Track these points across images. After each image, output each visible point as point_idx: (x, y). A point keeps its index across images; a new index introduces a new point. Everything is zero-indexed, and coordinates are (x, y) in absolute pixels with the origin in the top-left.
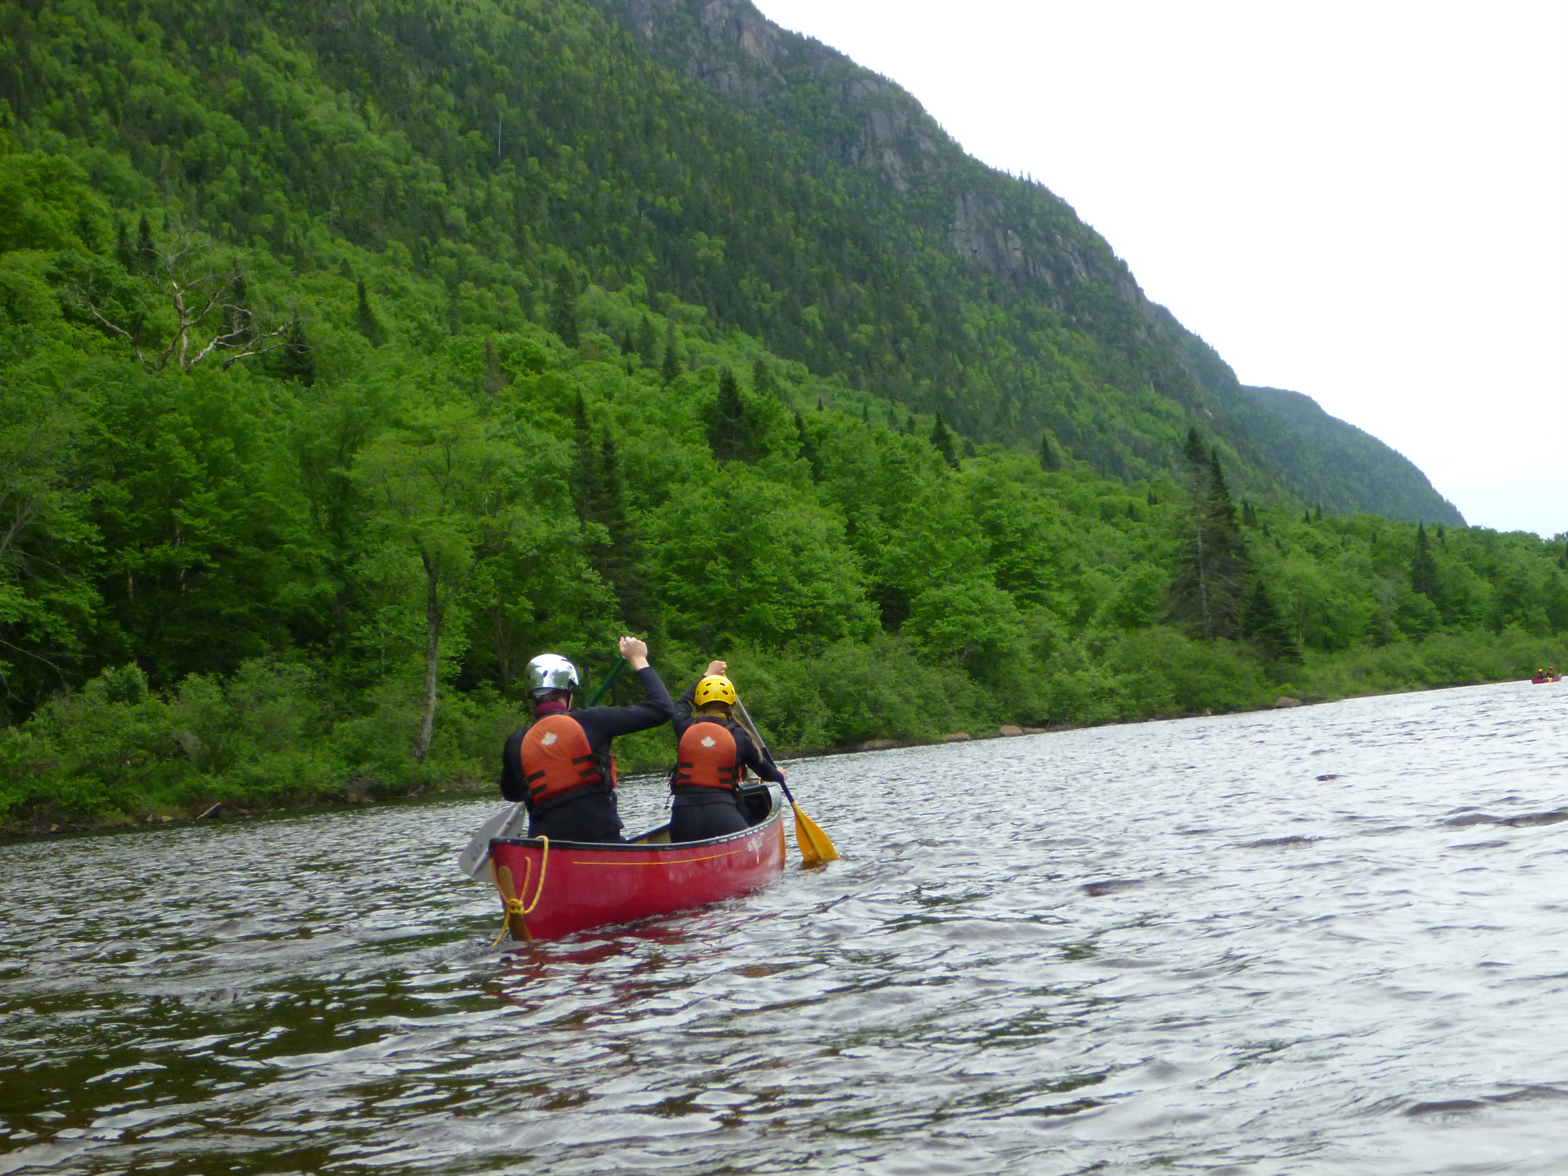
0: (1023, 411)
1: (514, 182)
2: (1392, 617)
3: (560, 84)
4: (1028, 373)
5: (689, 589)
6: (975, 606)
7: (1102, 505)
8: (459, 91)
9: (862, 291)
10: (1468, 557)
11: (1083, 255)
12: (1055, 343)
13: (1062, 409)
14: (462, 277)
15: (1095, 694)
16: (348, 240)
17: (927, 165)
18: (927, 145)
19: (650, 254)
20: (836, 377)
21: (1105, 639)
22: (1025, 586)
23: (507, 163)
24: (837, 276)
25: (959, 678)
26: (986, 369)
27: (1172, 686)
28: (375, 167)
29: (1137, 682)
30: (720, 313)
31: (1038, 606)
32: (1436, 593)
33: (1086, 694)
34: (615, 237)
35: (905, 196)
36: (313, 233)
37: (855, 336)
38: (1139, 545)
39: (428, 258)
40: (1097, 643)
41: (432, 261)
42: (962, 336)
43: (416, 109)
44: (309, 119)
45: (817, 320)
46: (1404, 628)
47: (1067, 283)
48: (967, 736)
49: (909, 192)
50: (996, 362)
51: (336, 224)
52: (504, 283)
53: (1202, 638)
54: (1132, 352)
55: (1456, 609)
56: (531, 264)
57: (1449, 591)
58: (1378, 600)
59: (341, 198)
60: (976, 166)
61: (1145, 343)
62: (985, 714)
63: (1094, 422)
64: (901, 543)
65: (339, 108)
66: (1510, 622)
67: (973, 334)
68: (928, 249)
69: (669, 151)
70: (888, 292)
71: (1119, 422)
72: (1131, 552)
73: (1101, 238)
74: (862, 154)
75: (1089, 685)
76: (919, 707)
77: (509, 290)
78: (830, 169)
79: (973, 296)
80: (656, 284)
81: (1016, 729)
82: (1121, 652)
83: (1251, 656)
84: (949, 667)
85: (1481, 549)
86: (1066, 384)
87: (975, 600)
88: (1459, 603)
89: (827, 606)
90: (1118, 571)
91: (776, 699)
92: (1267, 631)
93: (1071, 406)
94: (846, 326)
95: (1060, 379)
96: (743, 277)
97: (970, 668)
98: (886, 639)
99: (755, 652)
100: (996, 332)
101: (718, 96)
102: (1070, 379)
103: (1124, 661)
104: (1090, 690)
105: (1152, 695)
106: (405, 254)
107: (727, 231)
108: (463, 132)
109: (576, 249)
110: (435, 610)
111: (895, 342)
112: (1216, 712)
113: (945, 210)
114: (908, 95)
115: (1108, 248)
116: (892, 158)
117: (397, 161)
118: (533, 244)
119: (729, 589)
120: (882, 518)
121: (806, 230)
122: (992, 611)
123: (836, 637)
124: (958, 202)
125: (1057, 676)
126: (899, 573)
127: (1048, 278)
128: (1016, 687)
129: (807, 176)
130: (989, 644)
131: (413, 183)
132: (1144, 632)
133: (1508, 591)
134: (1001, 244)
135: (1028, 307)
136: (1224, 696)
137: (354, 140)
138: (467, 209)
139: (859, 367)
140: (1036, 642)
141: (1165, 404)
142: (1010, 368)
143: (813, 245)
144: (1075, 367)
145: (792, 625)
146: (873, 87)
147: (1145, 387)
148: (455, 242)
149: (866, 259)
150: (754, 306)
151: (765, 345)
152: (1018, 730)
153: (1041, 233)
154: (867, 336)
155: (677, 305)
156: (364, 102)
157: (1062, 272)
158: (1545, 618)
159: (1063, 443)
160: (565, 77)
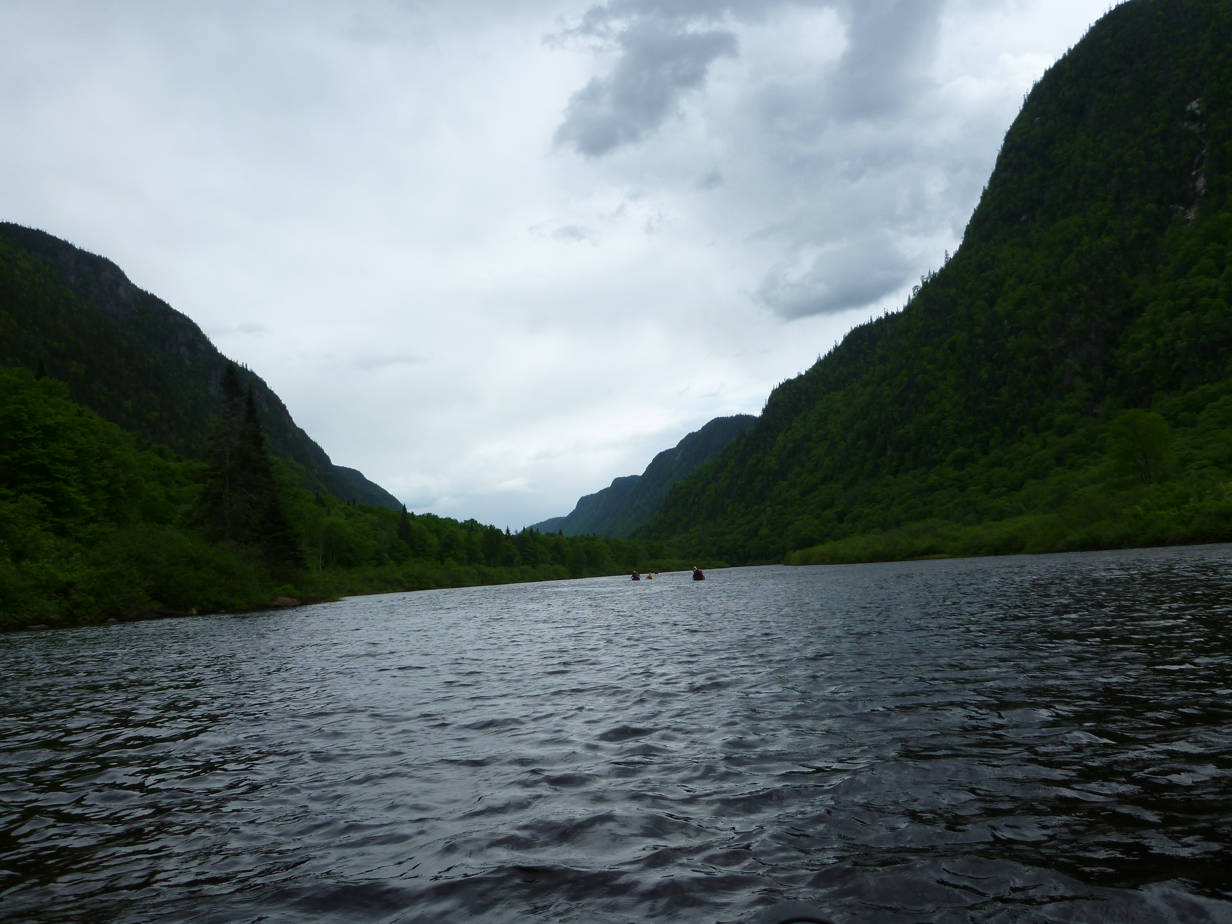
2: (386, 551)
9: (156, 398)
10: (427, 524)
11: (267, 401)
18: (201, 346)
24: (144, 389)
32: (410, 541)
37: (148, 416)
45: (130, 407)
46: (392, 557)
49: (190, 365)
54: (285, 443)
55: (419, 549)
57: (417, 540)
58: (379, 541)
66: (447, 557)
68: (197, 390)
69: (64, 323)
70: (169, 400)
74: (170, 346)
78: (154, 350)
88: (421, 546)
94: (144, 411)
96: (94, 383)
101: (103, 312)
107: (89, 362)
111: (169, 422)
113: (206, 374)
114: (195, 324)
115: (280, 401)
116: (185, 350)
121: (131, 368)
133: (446, 541)
141: (297, 465)
143: (133, 374)
146: (179, 319)
149: (160, 384)
150: (97, 397)
154: (155, 417)
158: (465, 557)
160: (13, 282)
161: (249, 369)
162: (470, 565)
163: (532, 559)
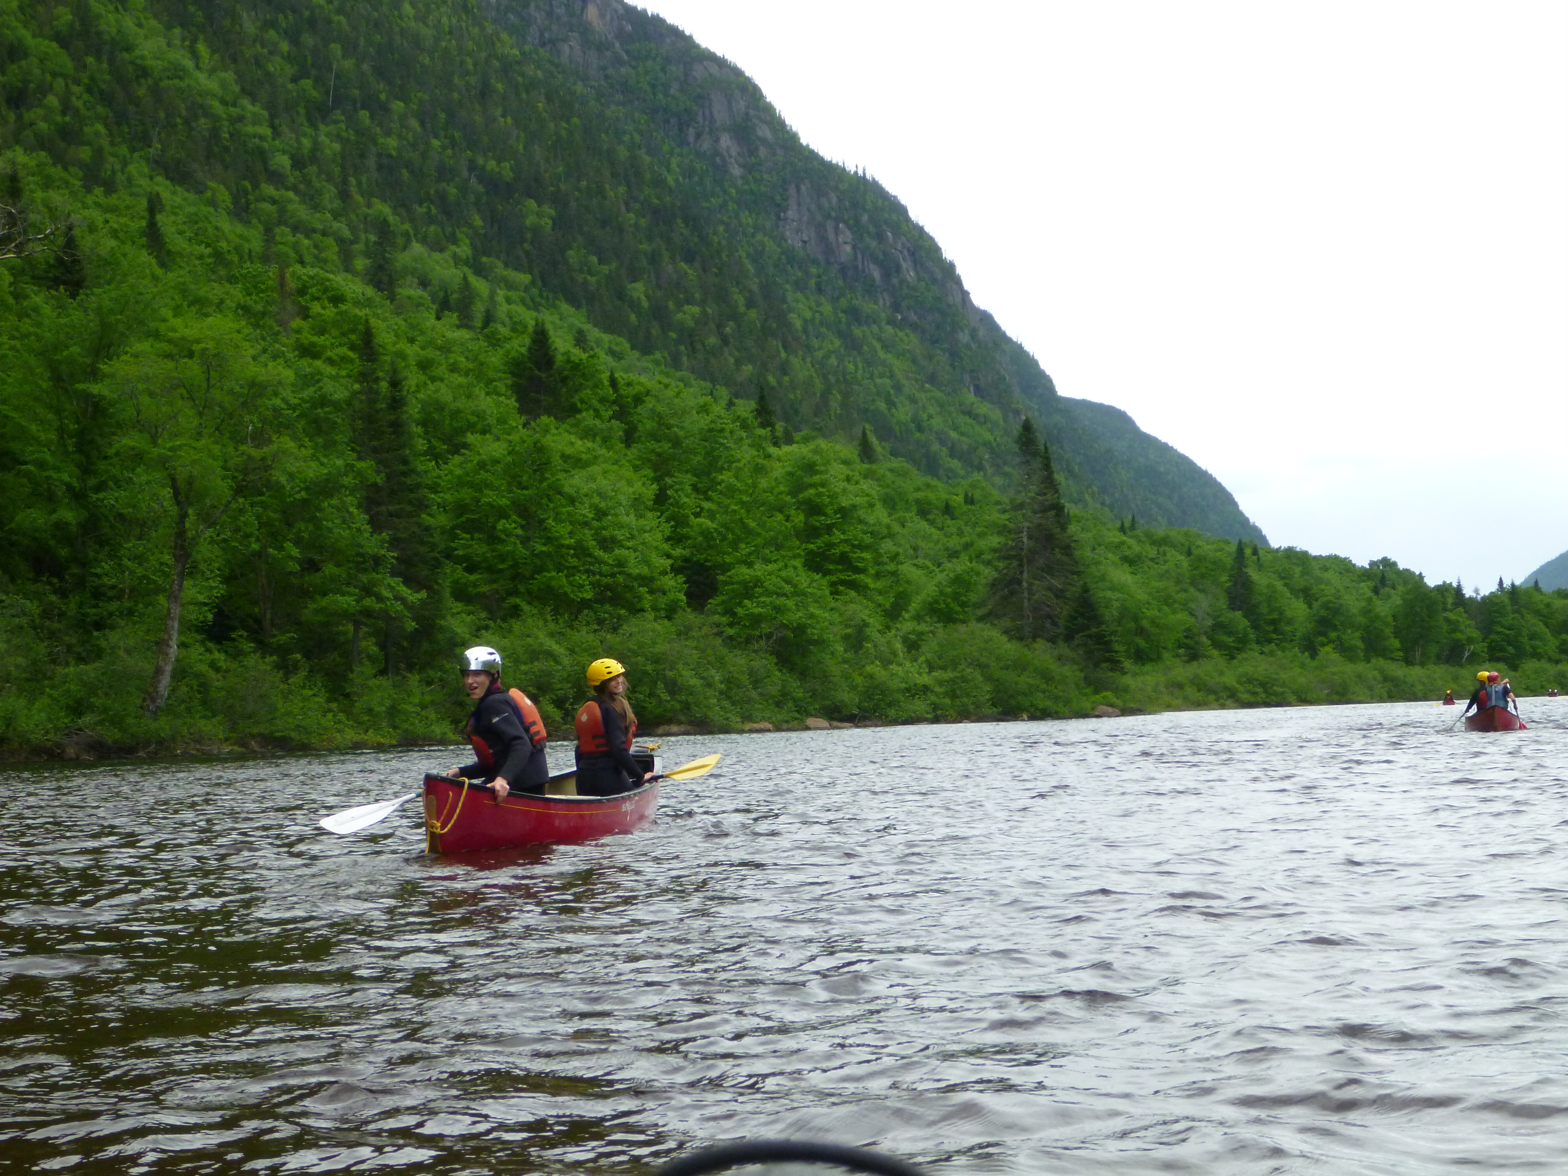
0: (844, 405)
1: (344, 134)
2: (1206, 633)
3: (398, 39)
4: (851, 367)
5: (480, 549)
6: (788, 588)
7: (918, 501)
8: (293, 37)
9: (690, 272)
10: (1285, 576)
11: (912, 254)
12: (879, 339)
13: (882, 406)
14: (281, 222)
15: (908, 690)
16: (167, 178)
17: (763, 152)
18: (764, 132)
19: (477, 217)
20: (658, 355)
21: (922, 633)
22: (841, 571)
23: (338, 115)
24: (666, 254)
25: (764, 663)
26: (809, 359)
27: (988, 687)
28: (201, 106)
29: (953, 681)
30: (545, 283)
31: (853, 594)
32: (1251, 611)
33: (899, 690)
34: (442, 197)
35: (739, 182)
36: (132, 168)
37: (679, 316)
38: (954, 542)
39: (248, 203)
40: (912, 637)
41: (252, 206)
42: (788, 325)
43: (248, 53)
44: (137, 52)
45: (643, 297)
46: (1217, 645)
47: (895, 281)
48: (770, 726)
49: (742, 178)
50: (819, 354)
51: (156, 162)
52: (324, 234)
53: (1021, 639)
54: (954, 354)
55: (1271, 628)
56: (353, 217)
57: (1264, 609)
58: (1192, 614)
59: (163, 135)
60: (811, 156)
61: (967, 346)
62: (791, 704)
63: (913, 421)
64: (712, 516)
65: (169, 45)
66: (1323, 645)
67: (798, 324)
68: (759, 237)
69: (504, 116)
70: (716, 275)
71: (937, 423)
72: (947, 549)
73: (931, 239)
74: (698, 136)
75: (904, 681)
76: (721, 693)
77: (330, 241)
78: (666, 148)
79: (799, 286)
80: (482, 247)
81: (824, 723)
82: (937, 648)
83: (1074, 661)
84: (755, 651)
85: (1298, 570)
86: (887, 381)
87: (788, 581)
88: (1273, 622)
89: (629, 575)
90: (933, 568)
91: (565, 674)
92: (1090, 636)
93: (891, 404)
94: (671, 305)
95: (881, 376)
96: (571, 248)
97: (778, 655)
98: (690, 616)
99: (546, 621)
100: (821, 324)
101: (557, 66)
102: (892, 376)
103: (940, 658)
104: (903, 685)
105: (968, 695)
106: (224, 196)
107: (558, 200)
108: (295, 80)
109: (402, 205)
110: (182, 548)
111: (720, 326)
112: (1033, 718)
113: (778, 198)
114: (748, 80)
115: (937, 250)
116: (729, 143)
117: (224, 102)
118: (359, 198)
119: (521, 551)
120: (695, 488)
121: (637, 206)
122: (804, 594)
123: (636, 610)
124: (792, 191)
125: (869, 668)
126: (710, 547)
127: (876, 274)
128: (825, 677)
129: (642, 153)
130: (800, 629)
131: (239, 126)
132: (962, 628)
133: (1323, 613)
134: (831, 235)
135: (854, 302)
136: (1042, 702)
137: (181, 78)
138: (292, 158)
139: (682, 348)
140: (849, 631)
141: (983, 408)
142: (833, 361)
143: (643, 222)
144: (899, 366)
145: (588, 595)
146: (714, 69)
147: (965, 390)
148: (277, 189)
149: (696, 240)
150: (580, 278)
151: (588, 317)
152: (825, 723)
153: (871, 228)
154: (693, 316)
155: (500, 270)
156: (194, 41)
157: (890, 269)
158: (1360, 644)
159: (881, 438)
160: (402, 32)
161: (868, 177)
162: (1368, 661)
163: (1510, 649)
